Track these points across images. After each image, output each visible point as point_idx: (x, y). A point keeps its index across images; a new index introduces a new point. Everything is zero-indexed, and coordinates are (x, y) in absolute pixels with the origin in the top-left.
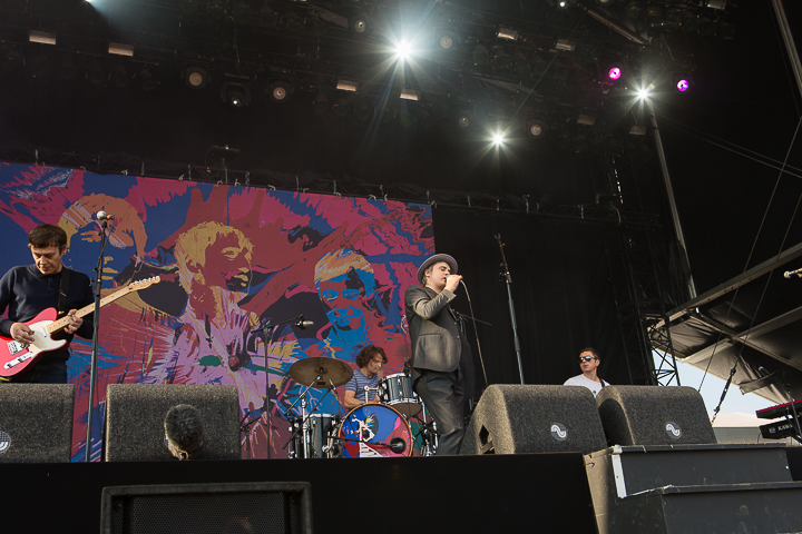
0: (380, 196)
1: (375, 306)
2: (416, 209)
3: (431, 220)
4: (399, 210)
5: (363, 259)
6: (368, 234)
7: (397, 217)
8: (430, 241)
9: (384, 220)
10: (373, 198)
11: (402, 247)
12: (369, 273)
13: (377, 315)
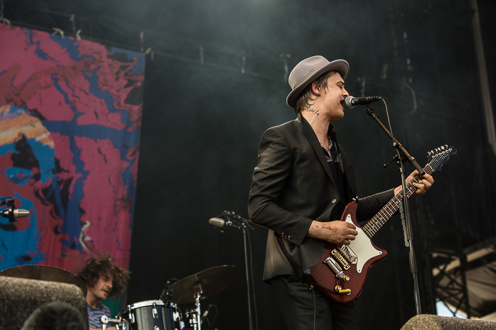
0: (69, 32)
1: (52, 200)
2: (122, 58)
3: (142, 78)
4: (97, 57)
5: (39, 125)
6: (49, 86)
7: (92, 67)
8: (136, 109)
9: (74, 68)
10: (59, 34)
11: (96, 114)
12: (47, 147)
13: (54, 214)
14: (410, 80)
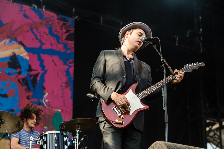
0: (40, 6)
1: (26, 84)
2: (64, 20)
3: (73, 29)
4: (52, 18)
5: (22, 49)
6: (28, 31)
7: (50, 23)
8: (71, 44)
9: (41, 23)
10: (35, 7)
11: (51, 44)
12: (26, 59)
13: (27, 90)
14: (201, 39)
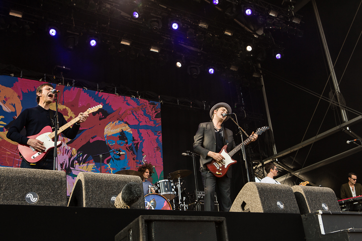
0: (137, 97)
1: (132, 150)
3: (160, 110)
4: (145, 104)
5: (127, 126)
6: (130, 114)
7: (144, 107)
8: (159, 120)
9: (138, 108)
10: (133, 97)
11: (146, 122)
12: (130, 133)
13: (133, 154)
